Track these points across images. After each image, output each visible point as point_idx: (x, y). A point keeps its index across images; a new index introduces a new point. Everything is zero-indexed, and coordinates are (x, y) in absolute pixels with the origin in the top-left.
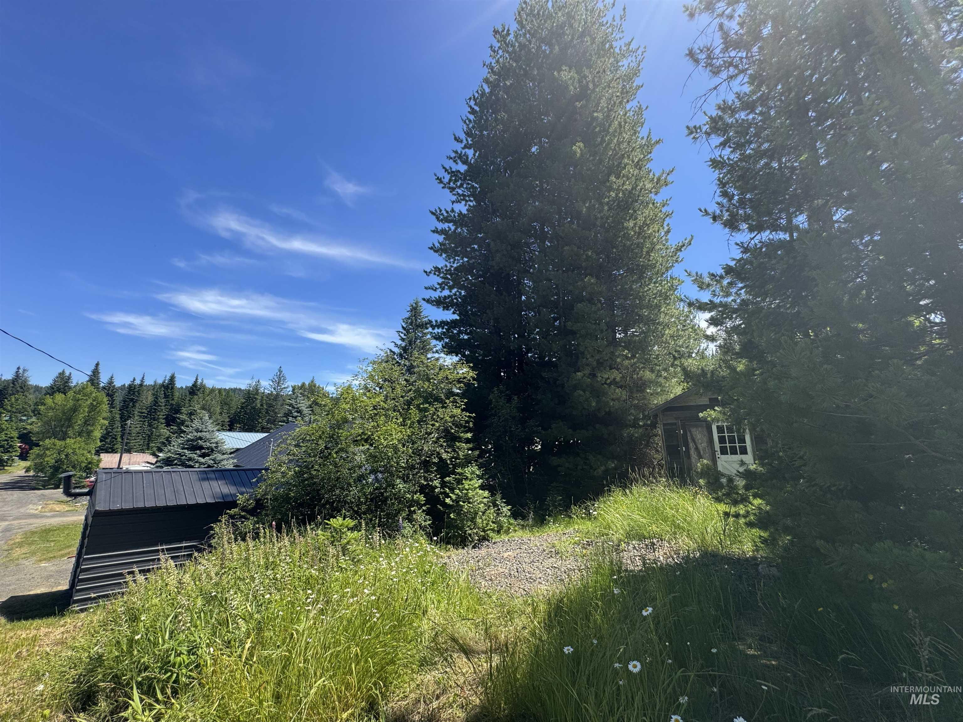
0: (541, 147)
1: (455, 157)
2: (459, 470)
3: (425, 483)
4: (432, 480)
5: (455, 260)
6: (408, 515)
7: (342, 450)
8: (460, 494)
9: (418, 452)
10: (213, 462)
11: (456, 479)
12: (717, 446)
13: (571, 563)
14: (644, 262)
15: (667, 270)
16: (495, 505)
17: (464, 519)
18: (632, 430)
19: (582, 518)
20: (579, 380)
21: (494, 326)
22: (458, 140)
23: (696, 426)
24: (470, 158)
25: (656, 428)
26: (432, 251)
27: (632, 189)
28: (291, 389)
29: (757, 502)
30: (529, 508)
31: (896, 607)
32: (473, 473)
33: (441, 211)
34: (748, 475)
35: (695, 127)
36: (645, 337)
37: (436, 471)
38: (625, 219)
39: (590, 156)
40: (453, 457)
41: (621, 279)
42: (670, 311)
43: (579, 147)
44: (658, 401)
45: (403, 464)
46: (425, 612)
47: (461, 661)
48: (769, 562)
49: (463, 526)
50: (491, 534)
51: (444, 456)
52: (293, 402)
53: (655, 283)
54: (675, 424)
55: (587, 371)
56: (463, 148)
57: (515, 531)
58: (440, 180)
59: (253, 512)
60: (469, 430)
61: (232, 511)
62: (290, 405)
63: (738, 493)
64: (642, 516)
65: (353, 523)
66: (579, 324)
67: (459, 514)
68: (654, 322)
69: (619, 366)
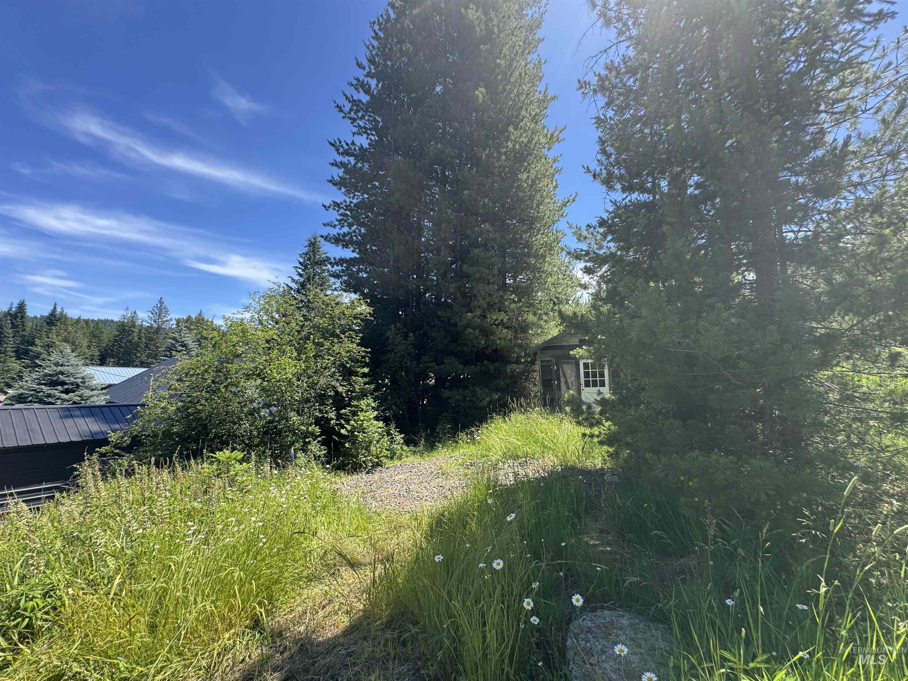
0: (445, 87)
1: (356, 85)
2: (355, 403)
3: (320, 416)
4: (327, 412)
5: (355, 195)
6: (303, 446)
7: (231, 384)
8: (355, 424)
9: (312, 386)
10: (79, 399)
11: (352, 411)
12: (582, 379)
13: (454, 482)
14: (534, 214)
15: (553, 222)
16: (389, 434)
17: (358, 448)
18: (514, 366)
19: (467, 443)
20: (470, 320)
21: (393, 266)
22: (360, 65)
23: (568, 363)
24: (372, 89)
25: (534, 364)
26: (331, 184)
27: (528, 143)
28: (174, 322)
29: (607, 424)
30: (421, 437)
31: (696, 499)
32: (368, 405)
33: (340, 142)
34: (603, 402)
35: (585, 82)
36: (531, 283)
37: (331, 404)
38: (520, 171)
39: (491, 103)
40: (349, 391)
41: (513, 228)
42: (553, 261)
43: (482, 93)
44: (538, 341)
45: (297, 398)
46: (315, 534)
47: (347, 573)
48: (612, 472)
49: (358, 454)
50: (384, 460)
51: (340, 389)
52: (177, 335)
53: (542, 234)
54: (551, 361)
55: (478, 313)
56: (366, 76)
57: (408, 456)
58: (340, 108)
59: (128, 449)
60: (366, 365)
61: (103, 450)
62: (174, 339)
63: (594, 418)
64: (518, 439)
65: (242, 456)
66: (474, 268)
67: (354, 443)
68: (539, 270)
69: (507, 309)
